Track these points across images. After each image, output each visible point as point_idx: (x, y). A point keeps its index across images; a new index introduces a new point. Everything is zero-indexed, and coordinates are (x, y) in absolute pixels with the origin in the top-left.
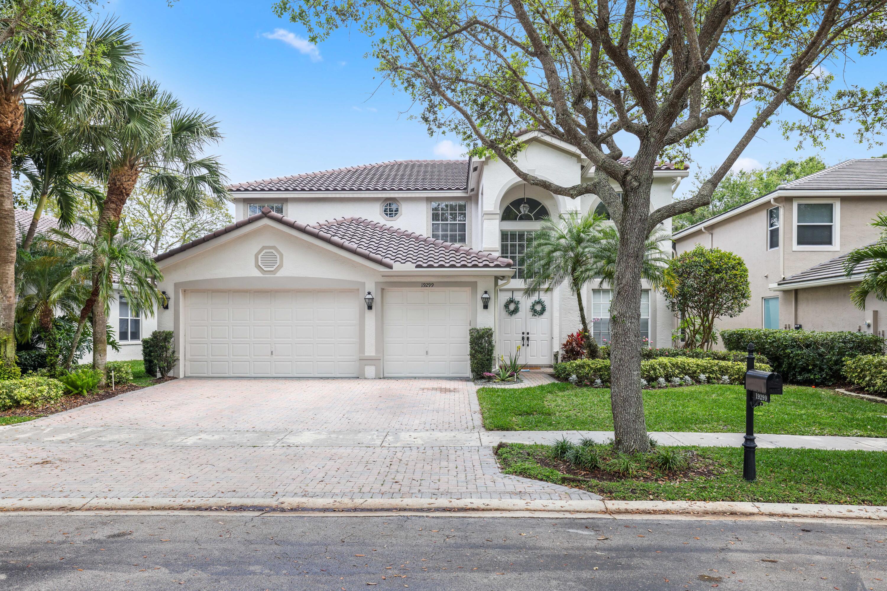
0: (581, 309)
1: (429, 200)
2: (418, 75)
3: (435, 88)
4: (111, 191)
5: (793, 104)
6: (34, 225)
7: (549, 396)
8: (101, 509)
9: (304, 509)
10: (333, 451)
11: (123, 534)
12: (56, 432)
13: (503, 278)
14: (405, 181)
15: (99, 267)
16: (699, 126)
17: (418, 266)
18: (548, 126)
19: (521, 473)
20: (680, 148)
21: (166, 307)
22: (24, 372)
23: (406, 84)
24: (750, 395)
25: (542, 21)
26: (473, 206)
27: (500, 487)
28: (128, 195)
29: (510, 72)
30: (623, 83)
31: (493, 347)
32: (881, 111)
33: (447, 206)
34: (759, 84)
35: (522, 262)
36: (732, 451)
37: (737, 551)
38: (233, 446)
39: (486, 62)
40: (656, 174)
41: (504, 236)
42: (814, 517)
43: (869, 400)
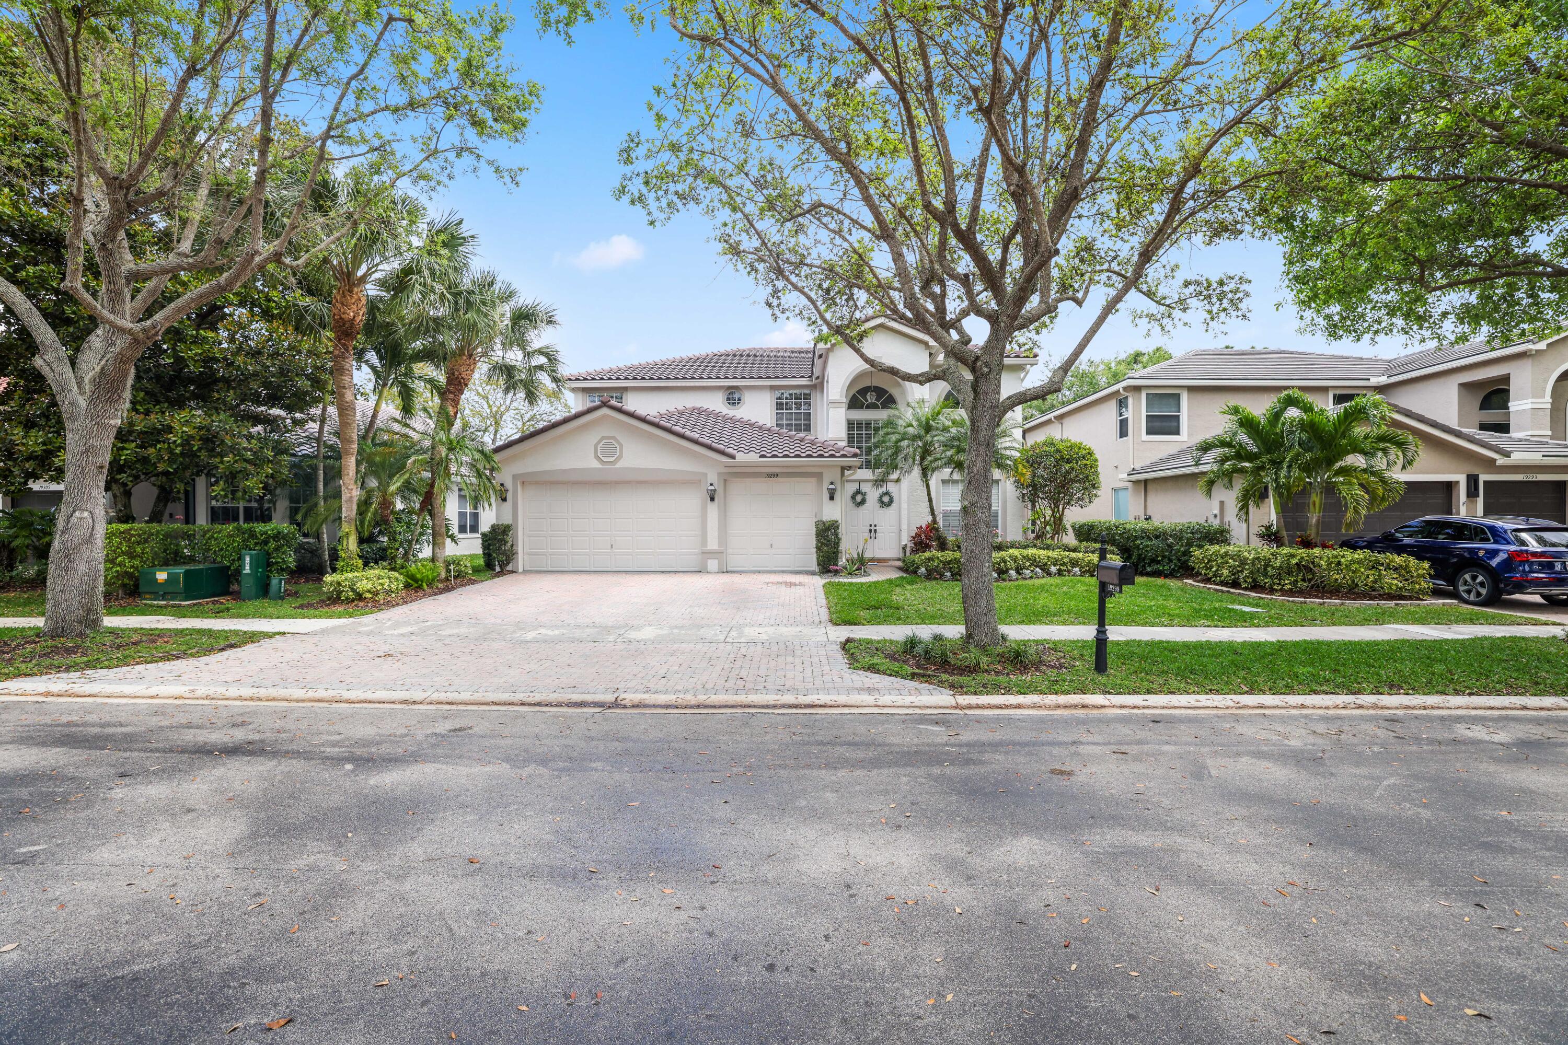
0: (930, 500)
1: (772, 388)
2: (761, 260)
3: (780, 272)
4: (450, 381)
5: (1141, 291)
6: (374, 416)
7: (898, 590)
8: (442, 703)
9: (646, 706)
10: (676, 647)
11: (464, 729)
12: (397, 625)
13: (850, 468)
14: (748, 368)
15: (437, 458)
16: (1050, 312)
17: (762, 456)
18: (895, 311)
19: (869, 669)
20: (1030, 335)
21: (505, 500)
22: (366, 564)
23: (749, 269)
24: (1103, 586)
25: (888, 204)
26: (818, 395)
27: (848, 683)
28: (466, 385)
29: (856, 257)
30: (971, 268)
31: (839, 539)
32: (1225, 301)
33: (791, 395)
34: (1108, 271)
35: (869, 452)
36: (1084, 644)
37: (1088, 743)
38: (573, 640)
39: (831, 246)
40: (1007, 361)
41: (850, 425)
42: (1164, 707)
43: (1216, 590)
